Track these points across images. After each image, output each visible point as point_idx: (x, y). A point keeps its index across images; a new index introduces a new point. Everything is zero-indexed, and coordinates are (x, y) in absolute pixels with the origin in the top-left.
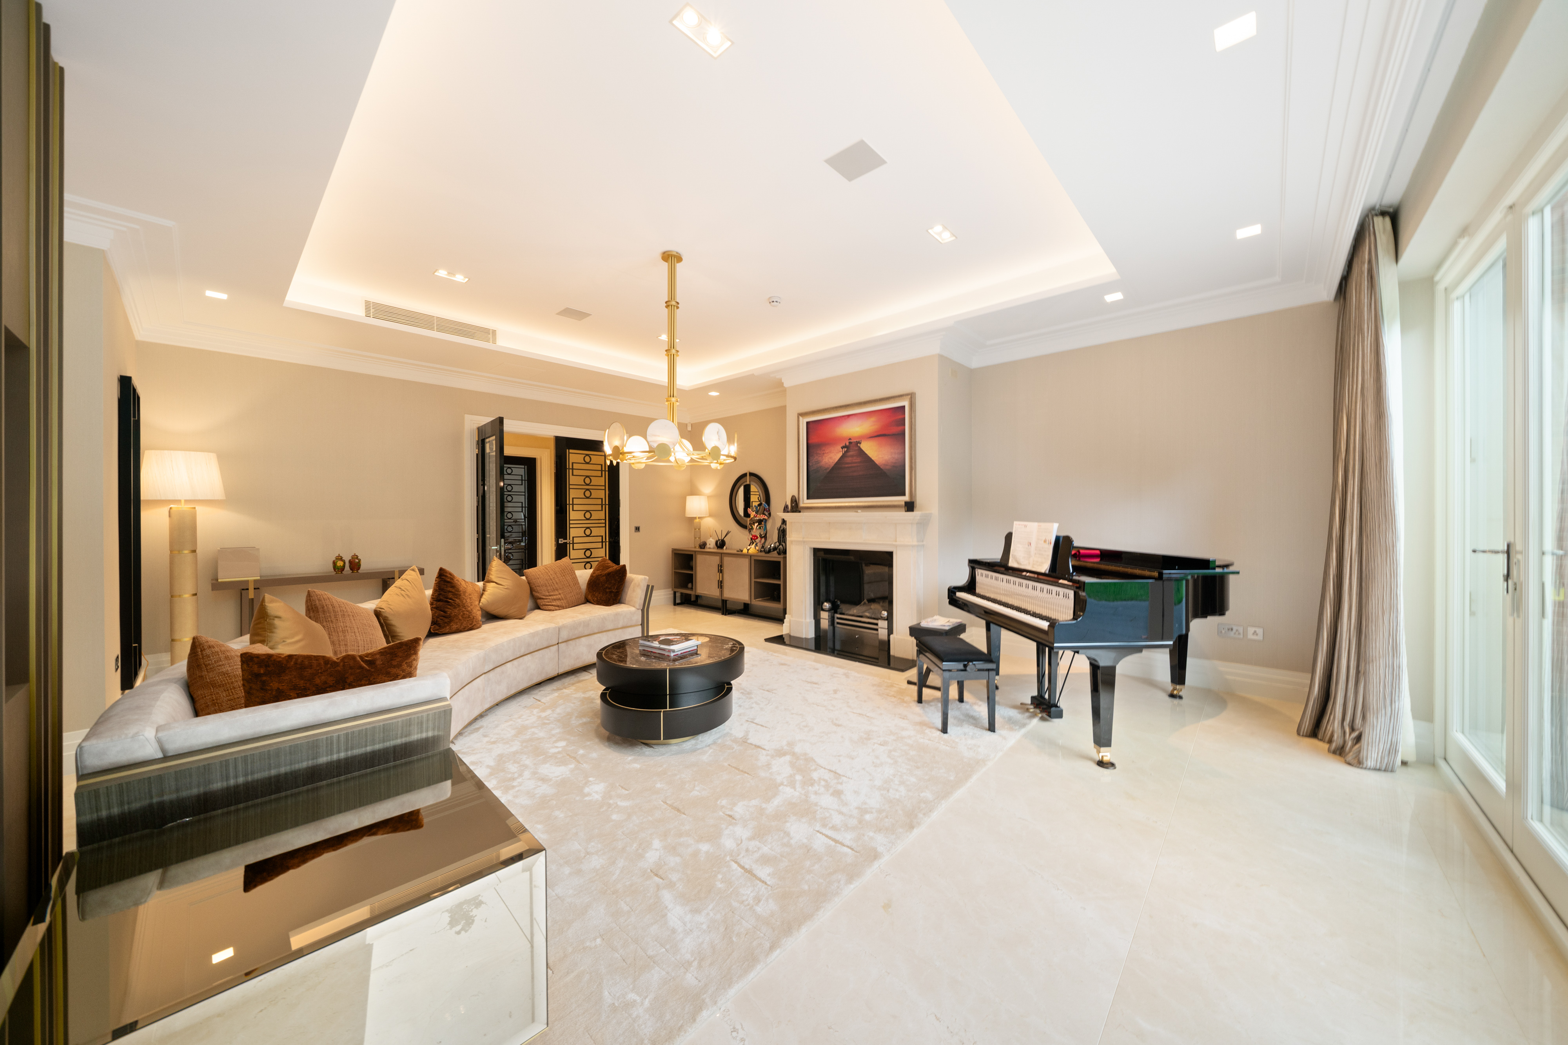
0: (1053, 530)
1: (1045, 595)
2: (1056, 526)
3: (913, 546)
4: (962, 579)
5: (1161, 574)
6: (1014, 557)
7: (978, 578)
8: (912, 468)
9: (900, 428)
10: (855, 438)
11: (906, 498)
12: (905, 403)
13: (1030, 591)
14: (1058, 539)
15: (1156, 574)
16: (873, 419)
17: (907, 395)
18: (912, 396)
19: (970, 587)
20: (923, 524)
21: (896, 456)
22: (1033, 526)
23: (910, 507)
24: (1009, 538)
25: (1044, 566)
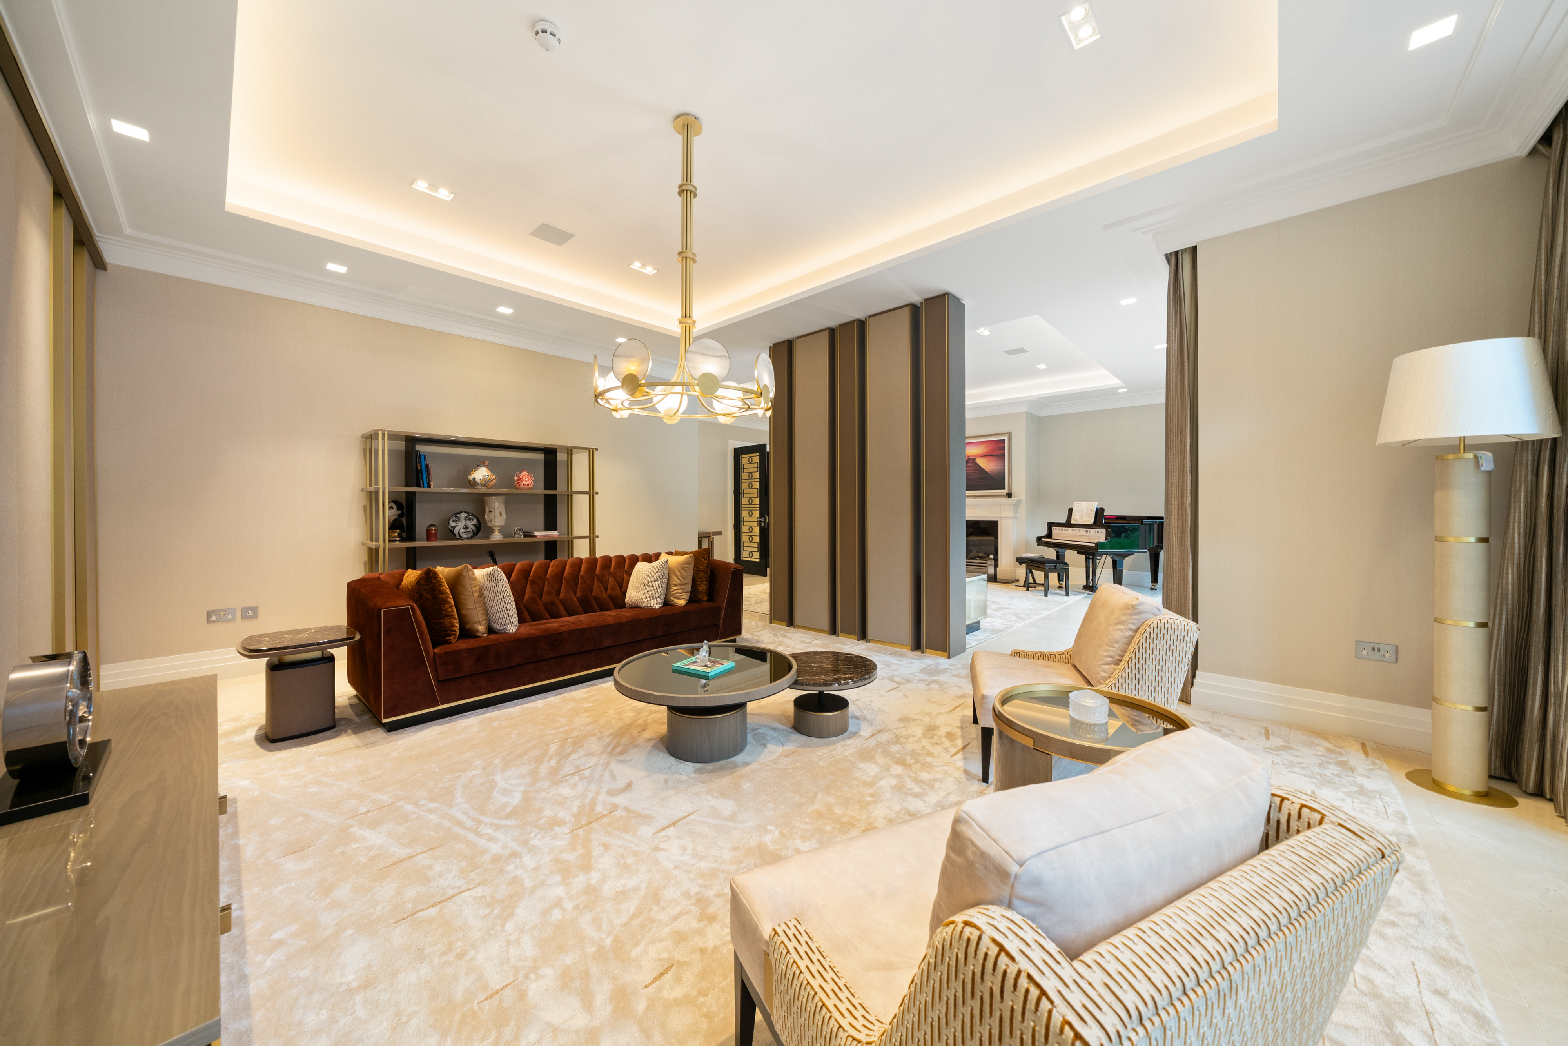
0: (1095, 505)
1: (1092, 533)
2: (1096, 503)
3: (1011, 517)
4: (1044, 532)
5: (1142, 522)
6: (1074, 519)
7: (1053, 531)
8: (1010, 474)
9: (1003, 451)
10: (972, 456)
11: (1006, 491)
12: (1006, 438)
13: (1084, 533)
14: (1097, 509)
15: (1140, 522)
16: (984, 446)
17: (1007, 433)
18: (1010, 435)
19: (1049, 535)
20: (1017, 505)
21: (999, 467)
22: (1084, 504)
23: (1009, 495)
24: (1070, 511)
25: (1091, 522)
